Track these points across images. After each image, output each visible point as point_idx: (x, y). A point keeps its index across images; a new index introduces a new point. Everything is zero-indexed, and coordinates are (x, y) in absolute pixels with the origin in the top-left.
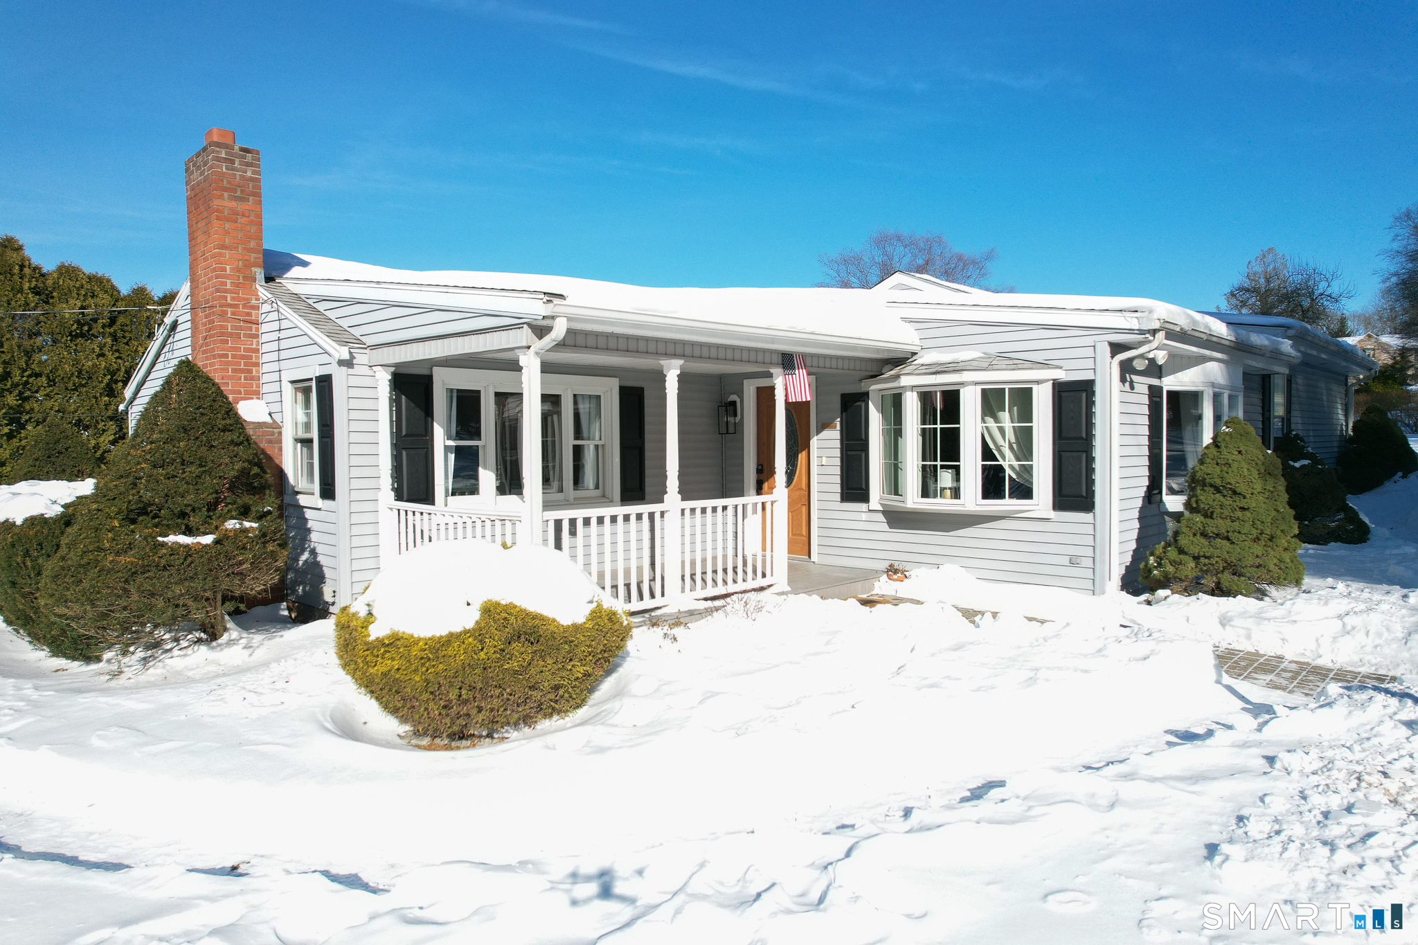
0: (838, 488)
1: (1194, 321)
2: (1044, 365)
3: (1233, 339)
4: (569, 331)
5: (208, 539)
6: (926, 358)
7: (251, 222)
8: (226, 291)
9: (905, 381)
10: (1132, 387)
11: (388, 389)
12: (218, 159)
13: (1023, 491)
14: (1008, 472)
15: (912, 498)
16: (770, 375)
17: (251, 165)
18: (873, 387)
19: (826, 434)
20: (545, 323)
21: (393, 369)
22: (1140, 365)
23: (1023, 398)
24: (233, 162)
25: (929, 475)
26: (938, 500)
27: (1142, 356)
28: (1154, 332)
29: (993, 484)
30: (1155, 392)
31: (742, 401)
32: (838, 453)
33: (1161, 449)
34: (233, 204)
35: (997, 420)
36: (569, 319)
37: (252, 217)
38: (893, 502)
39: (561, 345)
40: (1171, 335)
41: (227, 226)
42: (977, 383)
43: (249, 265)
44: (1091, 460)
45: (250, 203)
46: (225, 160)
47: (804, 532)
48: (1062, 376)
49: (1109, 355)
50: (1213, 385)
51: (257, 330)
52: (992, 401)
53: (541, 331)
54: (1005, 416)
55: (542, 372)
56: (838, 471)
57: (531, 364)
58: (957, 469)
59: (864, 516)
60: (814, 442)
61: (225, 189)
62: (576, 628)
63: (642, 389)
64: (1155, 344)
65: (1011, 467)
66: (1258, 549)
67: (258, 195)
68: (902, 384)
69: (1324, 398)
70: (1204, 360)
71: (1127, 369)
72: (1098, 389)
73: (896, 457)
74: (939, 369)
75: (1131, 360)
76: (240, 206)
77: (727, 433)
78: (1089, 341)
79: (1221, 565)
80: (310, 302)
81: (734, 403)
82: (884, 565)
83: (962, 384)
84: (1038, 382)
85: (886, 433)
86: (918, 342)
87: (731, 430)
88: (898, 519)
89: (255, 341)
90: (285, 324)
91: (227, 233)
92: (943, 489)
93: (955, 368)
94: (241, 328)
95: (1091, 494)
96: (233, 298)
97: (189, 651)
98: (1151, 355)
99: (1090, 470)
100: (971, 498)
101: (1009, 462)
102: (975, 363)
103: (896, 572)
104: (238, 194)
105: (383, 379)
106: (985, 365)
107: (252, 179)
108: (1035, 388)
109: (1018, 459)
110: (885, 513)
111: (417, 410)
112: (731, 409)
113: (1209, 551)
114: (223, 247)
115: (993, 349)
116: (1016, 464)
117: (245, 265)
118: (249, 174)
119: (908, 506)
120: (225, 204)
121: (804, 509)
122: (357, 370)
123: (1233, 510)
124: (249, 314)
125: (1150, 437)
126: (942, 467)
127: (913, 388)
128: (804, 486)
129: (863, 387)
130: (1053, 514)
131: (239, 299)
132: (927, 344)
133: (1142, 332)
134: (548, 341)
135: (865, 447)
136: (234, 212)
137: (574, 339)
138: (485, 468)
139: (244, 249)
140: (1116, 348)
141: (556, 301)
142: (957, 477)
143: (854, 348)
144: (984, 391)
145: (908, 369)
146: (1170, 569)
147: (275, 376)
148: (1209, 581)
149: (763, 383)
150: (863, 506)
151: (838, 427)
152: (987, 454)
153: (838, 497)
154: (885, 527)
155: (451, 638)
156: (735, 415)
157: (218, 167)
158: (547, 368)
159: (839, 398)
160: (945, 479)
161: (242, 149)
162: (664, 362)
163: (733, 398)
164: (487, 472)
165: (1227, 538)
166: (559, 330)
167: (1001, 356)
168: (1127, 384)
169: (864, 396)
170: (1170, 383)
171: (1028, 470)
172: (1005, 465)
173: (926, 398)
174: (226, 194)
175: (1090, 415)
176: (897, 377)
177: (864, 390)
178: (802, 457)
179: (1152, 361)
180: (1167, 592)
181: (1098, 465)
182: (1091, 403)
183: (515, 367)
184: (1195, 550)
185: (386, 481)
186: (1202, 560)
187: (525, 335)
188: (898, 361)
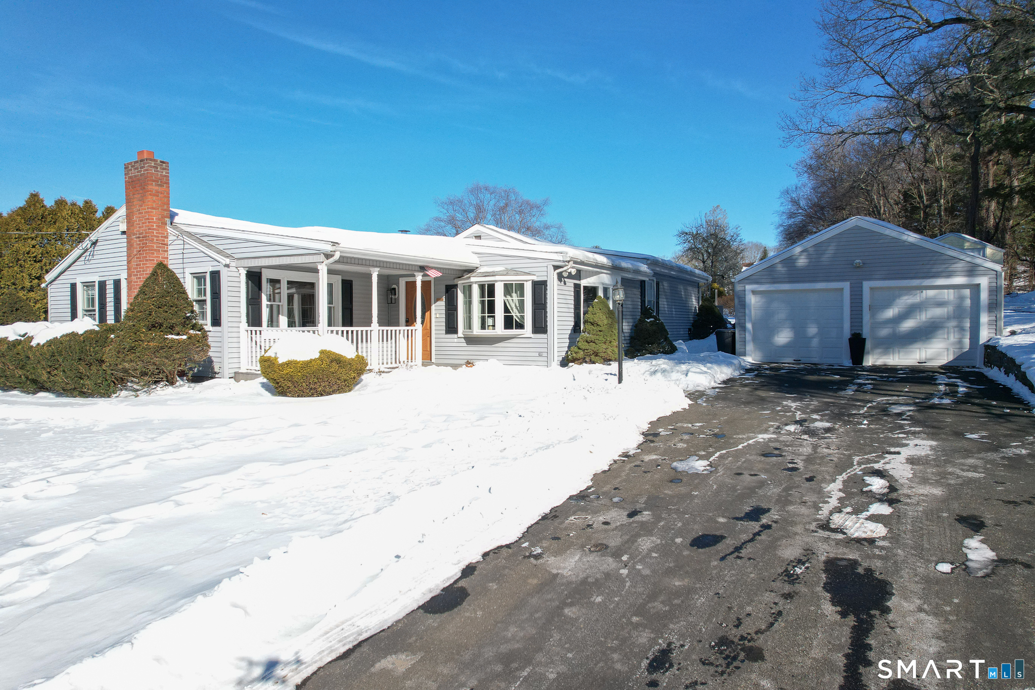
0: (444, 328)
1: (588, 257)
2: (528, 274)
3: (610, 264)
4: (340, 256)
5: (185, 337)
6: (482, 270)
7: (165, 196)
8: (154, 229)
9: (473, 279)
10: (565, 283)
11: (245, 277)
12: (151, 167)
13: (520, 326)
14: (515, 317)
15: (477, 330)
16: (414, 276)
17: (165, 169)
18: (459, 282)
19: (439, 303)
20: (332, 253)
21: (247, 269)
22: (565, 274)
23: (520, 287)
24: (157, 168)
25: (483, 320)
26: (487, 331)
27: (565, 271)
28: (569, 262)
29: (509, 323)
30: (577, 287)
31: (398, 288)
32: (444, 312)
33: (580, 310)
34: (157, 188)
35: (511, 297)
36: (341, 252)
37: (165, 194)
38: (468, 332)
39: (336, 262)
40: (575, 262)
41: (154, 198)
42: (502, 281)
43: (164, 217)
44: (546, 312)
45: (165, 187)
46: (154, 167)
47: (429, 349)
48: (535, 278)
49: (553, 270)
50: (603, 284)
51: (167, 248)
52: (508, 289)
53: (328, 256)
54: (514, 295)
55: (328, 273)
56: (444, 320)
57: (323, 269)
58: (494, 317)
59: (456, 340)
60: (433, 307)
61: (153, 181)
62: (352, 359)
63: (352, 281)
64: (569, 267)
65: (516, 316)
66: (605, 346)
67: (168, 183)
68: (471, 281)
69: (683, 293)
70: (597, 273)
71: (560, 277)
72: (548, 284)
73: (470, 312)
74: (487, 274)
75: (562, 272)
76: (159, 189)
77: (392, 303)
78: (545, 264)
79: (592, 352)
80: (198, 236)
81: (394, 289)
82: (464, 362)
83: (496, 281)
84: (526, 281)
85: (465, 303)
86: (479, 263)
87: (393, 302)
88: (471, 340)
89: (166, 253)
90: (186, 246)
91: (154, 201)
92: (488, 326)
93: (493, 274)
94: (160, 247)
95: (546, 326)
96: (157, 233)
97: (164, 388)
98: (569, 271)
99: (546, 317)
100: (500, 329)
101: (515, 314)
102: (501, 272)
103: (470, 363)
104: (159, 183)
105: (243, 272)
106: (505, 273)
107: (165, 176)
108: (525, 283)
109: (519, 313)
110: (464, 338)
111: (256, 287)
112: (393, 291)
113: (587, 347)
114: (153, 208)
115: (509, 267)
116: (518, 315)
117: (162, 217)
118: (164, 173)
119: (475, 333)
120: (154, 188)
121: (428, 339)
122: (231, 269)
123: (597, 332)
124: (164, 241)
125: (575, 305)
126: (488, 317)
127: (476, 282)
128: (428, 328)
129: (455, 282)
130: (532, 335)
131: (159, 233)
132: (483, 263)
133: (564, 261)
134: (331, 260)
135: (456, 309)
136: (157, 192)
137: (343, 260)
138: (282, 315)
139: (162, 209)
140: (556, 267)
141: (337, 245)
142: (494, 321)
143: (450, 265)
144: (505, 285)
145: (474, 274)
146: (574, 355)
147: (181, 271)
148: (587, 359)
149: (410, 279)
150: (455, 336)
151: (444, 300)
152: (506, 310)
153: (444, 332)
154: (465, 345)
155: (311, 361)
156: (395, 295)
157: (151, 170)
158: (330, 272)
159: (444, 287)
160: (490, 321)
161: (161, 162)
162: (372, 269)
163: (394, 286)
164: (283, 317)
165: (594, 342)
166: (337, 256)
167: (512, 270)
168: (563, 283)
169: (456, 286)
170: (584, 282)
171: (523, 317)
172: (514, 314)
173: (482, 287)
174: (154, 183)
175: (545, 294)
176: (469, 277)
177: (456, 283)
178: (427, 314)
179: (570, 273)
180: (573, 364)
181: (548, 315)
182: (546, 289)
183: (316, 271)
184: (583, 347)
185: (244, 318)
186: (586, 351)
187: (322, 258)
188: (470, 271)
